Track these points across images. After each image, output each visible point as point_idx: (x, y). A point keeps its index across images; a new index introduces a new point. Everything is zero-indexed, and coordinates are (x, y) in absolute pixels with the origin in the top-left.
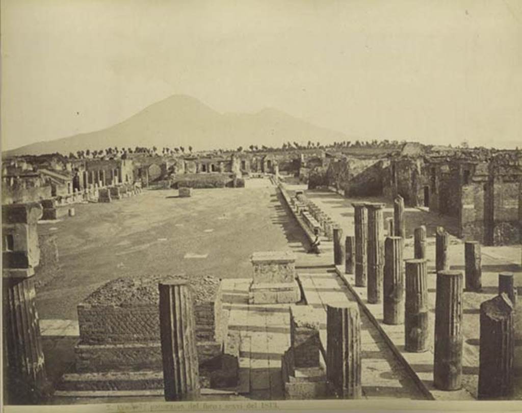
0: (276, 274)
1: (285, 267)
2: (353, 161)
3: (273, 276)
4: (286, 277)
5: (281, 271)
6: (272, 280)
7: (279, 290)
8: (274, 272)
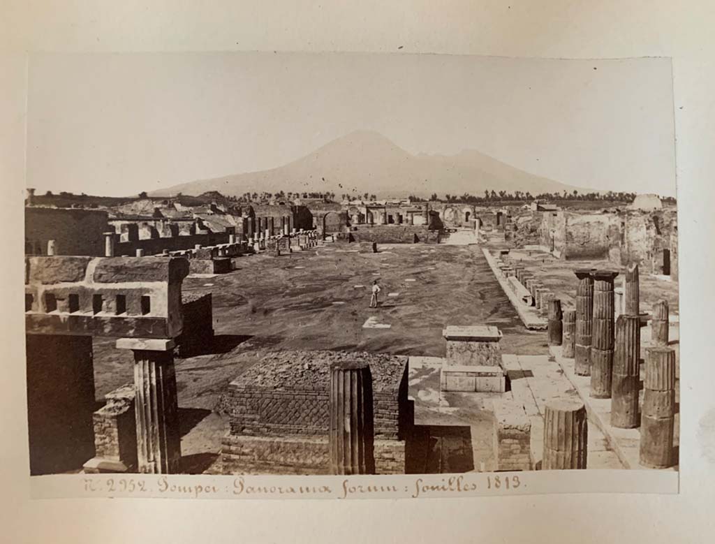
0: (475, 354)
1: (487, 346)
2: (571, 215)
3: (472, 357)
4: (488, 358)
5: (482, 351)
6: (470, 362)
7: (479, 374)
8: (473, 352)
